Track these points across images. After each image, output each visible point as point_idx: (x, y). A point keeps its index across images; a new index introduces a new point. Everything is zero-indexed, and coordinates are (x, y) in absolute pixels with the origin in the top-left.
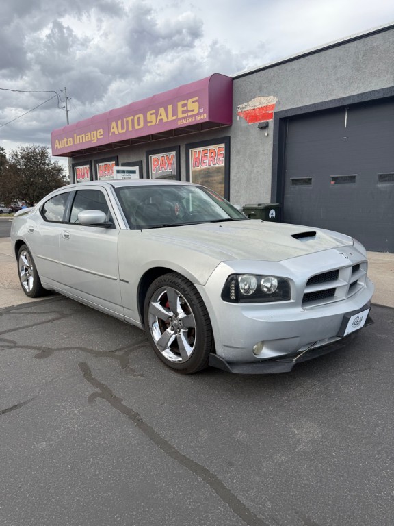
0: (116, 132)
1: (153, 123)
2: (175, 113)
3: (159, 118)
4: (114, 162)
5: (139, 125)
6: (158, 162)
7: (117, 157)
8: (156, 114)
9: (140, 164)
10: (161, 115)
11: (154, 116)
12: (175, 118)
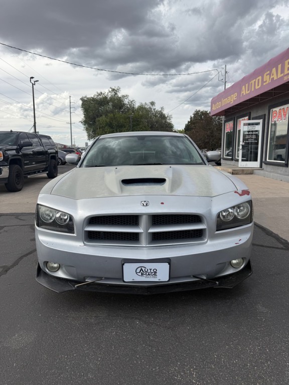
0: (244, 94)
1: (267, 82)
2: (282, 71)
3: (272, 77)
4: (247, 117)
5: (258, 85)
6: (276, 114)
7: (250, 113)
8: (270, 74)
9: (263, 117)
10: (273, 75)
11: (268, 76)
12: (282, 75)
